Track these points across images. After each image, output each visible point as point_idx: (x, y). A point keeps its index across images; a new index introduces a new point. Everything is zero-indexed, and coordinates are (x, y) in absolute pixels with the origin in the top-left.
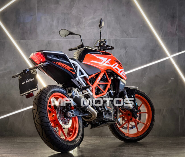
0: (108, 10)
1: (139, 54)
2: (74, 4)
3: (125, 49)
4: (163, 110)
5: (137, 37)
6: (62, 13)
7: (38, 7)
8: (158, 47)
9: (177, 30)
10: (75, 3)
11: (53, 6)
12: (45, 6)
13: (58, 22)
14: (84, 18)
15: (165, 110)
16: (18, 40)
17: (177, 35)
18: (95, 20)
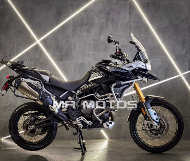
2: (102, 32)
5: (154, 59)
6: (92, 39)
7: (73, 35)
8: (171, 66)
9: (186, 53)
11: (85, 34)
12: (78, 34)
13: (89, 47)
16: (57, 62)
17: (187, 57)
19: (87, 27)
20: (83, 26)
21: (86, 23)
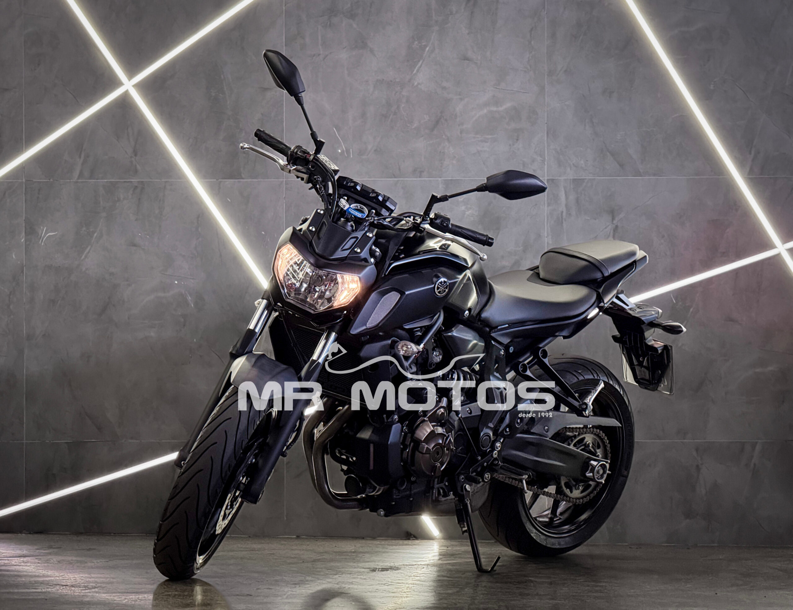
0: (551, 73)
1: (663, 237)
2: (423, 48)
3: (613, 219)
4: (754, 446)
5: (658, 173)
6: (377, 80)
8: (737, 209)
10: (426, 46)
11: (344, 56)
12: (314, 55)
13: (363, 115)
14: (461, 99)
15: (758, 448)
16: (215, 180)
18: (501, 109)
19: (355, 26)
20: (335, 20)
21: (349, 5)
